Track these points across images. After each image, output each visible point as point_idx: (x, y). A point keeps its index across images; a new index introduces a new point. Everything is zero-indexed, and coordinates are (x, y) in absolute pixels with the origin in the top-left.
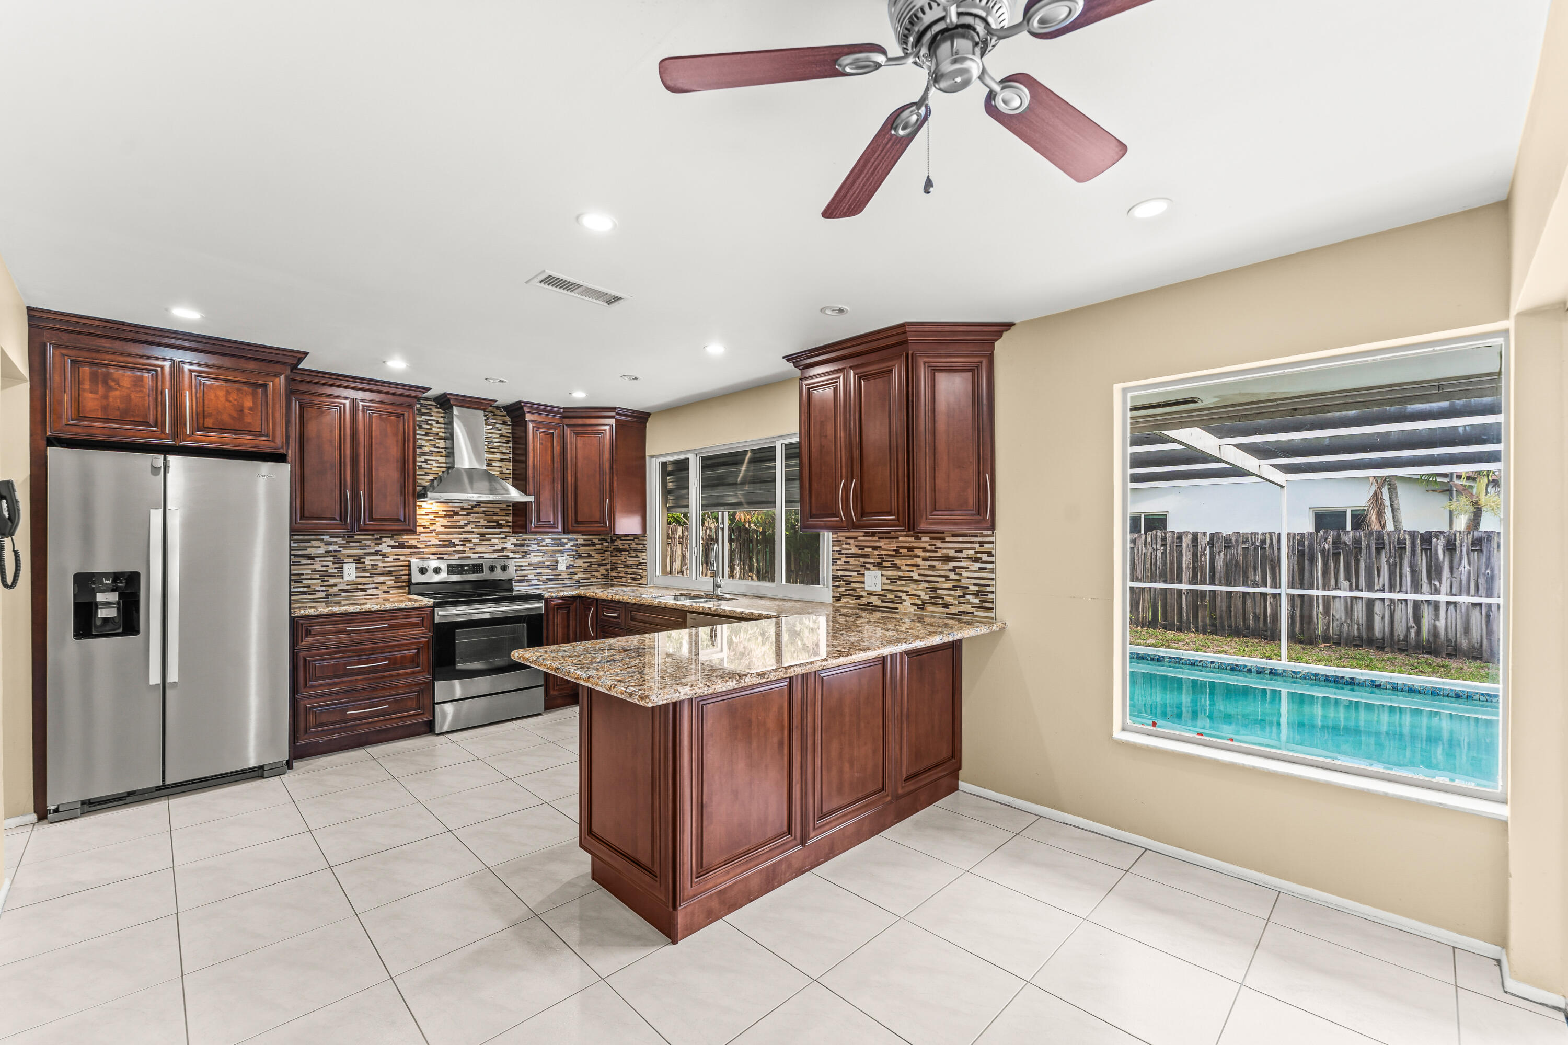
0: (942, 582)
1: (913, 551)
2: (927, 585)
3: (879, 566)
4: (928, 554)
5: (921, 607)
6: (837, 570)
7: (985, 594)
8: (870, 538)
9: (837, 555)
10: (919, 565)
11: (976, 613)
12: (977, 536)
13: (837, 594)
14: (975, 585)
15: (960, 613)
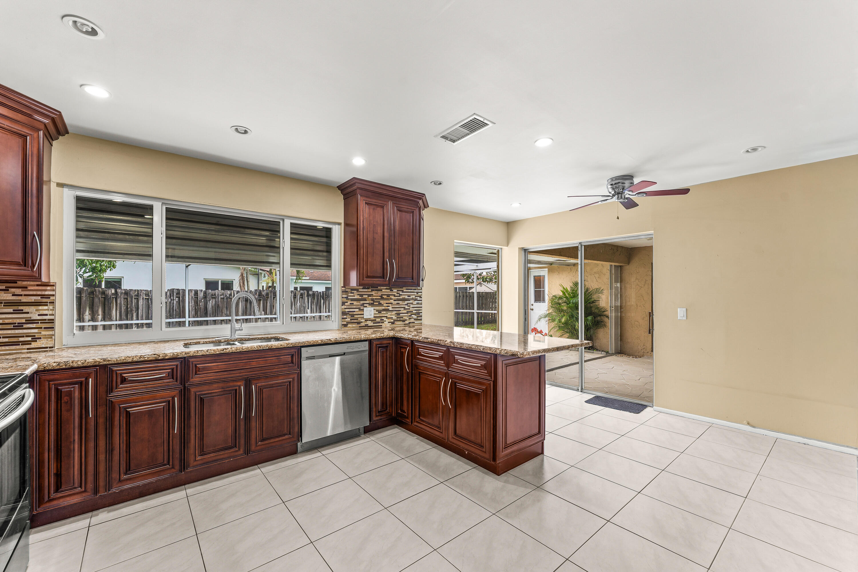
0: (403, 310)
1: (389, 296)
2: (396, 312)
3: (372, 305)
4: (396, 298)
5: (393, 323)
6: (345, 308)
7: (419, 313)
8: (366, 290)
9: (345, 300)
10: (392, 303)
11: (416, 322)
12: (416, 290)
13: (345, 323)
14: (415, 310)
15: (410, 323)
